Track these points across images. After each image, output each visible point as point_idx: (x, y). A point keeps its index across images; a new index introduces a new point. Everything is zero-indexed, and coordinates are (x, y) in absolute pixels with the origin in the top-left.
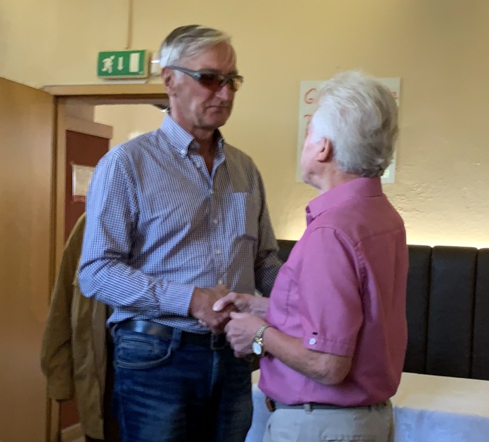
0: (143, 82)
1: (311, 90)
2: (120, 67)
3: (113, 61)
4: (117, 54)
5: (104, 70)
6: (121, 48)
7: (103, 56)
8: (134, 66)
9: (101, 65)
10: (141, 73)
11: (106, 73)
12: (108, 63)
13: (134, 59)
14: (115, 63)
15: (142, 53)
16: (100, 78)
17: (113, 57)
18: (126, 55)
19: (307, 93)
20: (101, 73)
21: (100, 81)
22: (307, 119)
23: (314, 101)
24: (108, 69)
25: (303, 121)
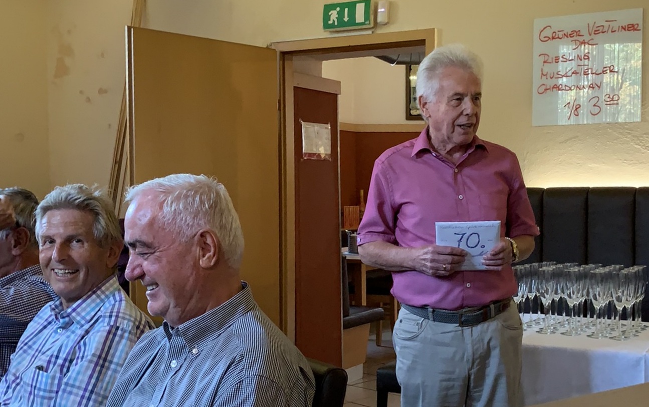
0: (370, 32)
1: (544, 28)
2: (346, 19)
3: (338, 13)
4: (343, 6)
5: (330, 22)
7: (328, 8)
8: (360, 17)
9: (326, 17)
10: (367, 23)
11: (333, 26)
12: (334, 15)
13: (360, 9)
14: (341, 15)
15: (367, 2)
16: (325, 31)
17: (338, 9)
18: (352, 6)
19: (541, 31)
20: (326, 26)
21: (326, 34)
22: (542, 58)
23: (549, 38)
24: (334, 21)
25: (538, 61)
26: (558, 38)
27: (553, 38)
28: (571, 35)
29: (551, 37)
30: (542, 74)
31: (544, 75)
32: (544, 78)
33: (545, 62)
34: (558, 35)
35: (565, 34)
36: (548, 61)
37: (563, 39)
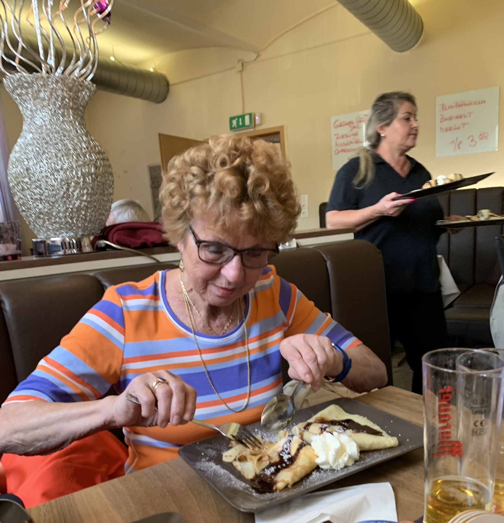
0: (252, 130)
1: (336, 121)
2: (241, 124)
3: (237, 121)
4: (238, 117)
5: (233, 126)
6: (240, 113)
7: (231, 119)
8: (247, 122)
9: (231, 124)
10: (251, 125)
11: (234, 128)
12: (234, 122)
13: (247, 118)
14: (238, 122)
15: (250, 115)
16: (232, 132)
17: (236, 119)
18: (243, 117)
19: (335, 123)
20: (231, 128)
22: (336, 137)
24: (235, 126)
25: (334, 138)
28: (349, 124)
29: (339, 125)
32: (337, 146)
33: (337, 138)
34: (343, 124)
35: (346, 124)
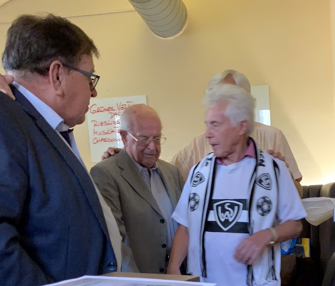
19: (91, 107)
22: (93, 123)
23: (96, 112)
25: (91, 125)
26: (101, 111)
27: (98, 111)
28: (109, 110)
29: (97, 111)
30: (94, 132)
31: (96, 133)
32: (96, 134)
33: (95, 125)
34: (101, 110)
35: (105, 109)
36: (97, 125)
37: (104, 112)
